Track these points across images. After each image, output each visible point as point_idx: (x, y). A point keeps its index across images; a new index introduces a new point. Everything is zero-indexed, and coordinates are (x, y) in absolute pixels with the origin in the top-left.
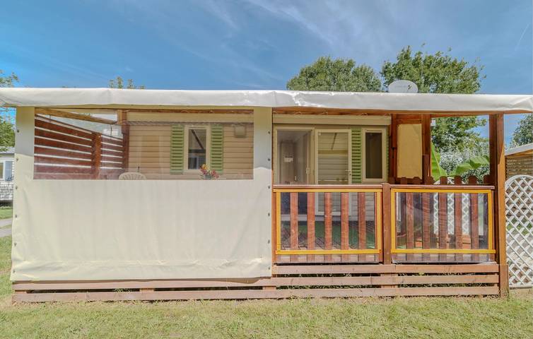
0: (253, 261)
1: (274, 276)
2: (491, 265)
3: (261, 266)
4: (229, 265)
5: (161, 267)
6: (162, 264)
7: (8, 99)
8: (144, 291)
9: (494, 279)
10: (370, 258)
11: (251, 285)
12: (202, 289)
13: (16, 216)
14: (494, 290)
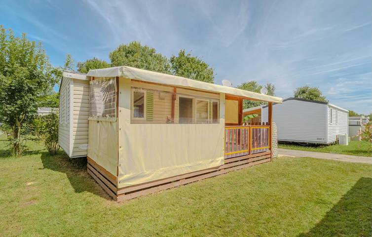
0: (219, 158)
1: (225, 164)
2: (268, 151)
3: (222, 160)
4: (212, 162)
5: (189, 167)
6: (190, 165)
7: (138, 76)
8: (182, 180)
9: (269, 156)
10: (246, 153)
11: (216, 169)
12: (204, 174)
13: (120, 147)
14: (269, 160)
